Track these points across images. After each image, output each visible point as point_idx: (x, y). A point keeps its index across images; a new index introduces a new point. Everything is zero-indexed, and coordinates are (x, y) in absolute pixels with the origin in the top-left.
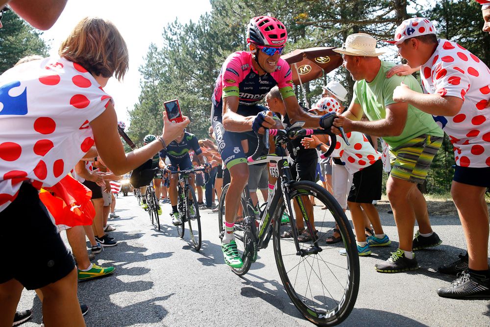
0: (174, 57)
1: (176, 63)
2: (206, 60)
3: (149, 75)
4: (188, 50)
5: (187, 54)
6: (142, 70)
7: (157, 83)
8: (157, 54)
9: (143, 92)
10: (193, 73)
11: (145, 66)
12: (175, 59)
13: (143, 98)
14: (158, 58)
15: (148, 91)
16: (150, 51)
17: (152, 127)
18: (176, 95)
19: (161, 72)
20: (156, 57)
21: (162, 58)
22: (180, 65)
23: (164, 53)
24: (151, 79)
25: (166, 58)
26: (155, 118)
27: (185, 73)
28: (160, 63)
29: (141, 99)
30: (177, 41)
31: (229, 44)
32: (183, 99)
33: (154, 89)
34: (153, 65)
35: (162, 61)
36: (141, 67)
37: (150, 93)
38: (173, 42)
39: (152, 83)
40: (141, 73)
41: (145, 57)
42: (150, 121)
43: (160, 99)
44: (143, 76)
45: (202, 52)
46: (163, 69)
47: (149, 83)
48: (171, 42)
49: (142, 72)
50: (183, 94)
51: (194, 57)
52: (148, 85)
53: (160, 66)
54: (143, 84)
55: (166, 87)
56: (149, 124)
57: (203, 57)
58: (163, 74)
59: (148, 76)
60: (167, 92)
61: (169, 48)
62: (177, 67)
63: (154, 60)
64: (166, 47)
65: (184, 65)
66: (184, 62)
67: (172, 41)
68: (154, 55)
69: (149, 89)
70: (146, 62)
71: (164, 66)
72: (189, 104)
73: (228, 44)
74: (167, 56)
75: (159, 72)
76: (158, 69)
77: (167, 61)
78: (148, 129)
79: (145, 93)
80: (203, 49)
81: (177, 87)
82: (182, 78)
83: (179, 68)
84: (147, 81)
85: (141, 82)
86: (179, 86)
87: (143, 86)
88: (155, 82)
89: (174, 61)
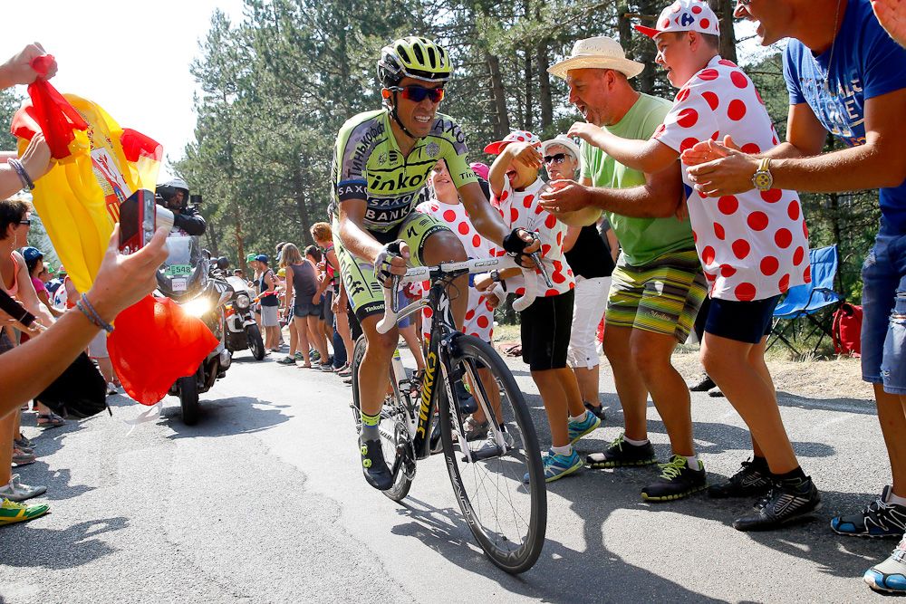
0: (264, 50)
1: (269, 60)
2: (332, 54)
3: (213, 82)
4: (293, 32)
5: (291, 42)
6: (198, 70)
8: (228, 36)
9: (200, 119)
10: (306, 82)
11: (205, 61)
12: (266, 53)
13: (203, 134)
14: (231, 45)
15: (212, 119)
16: (212, 27)
17: (224, 197)
18: (271, 129)
19: (239, 77)
20: (227, 42)
21: (241, 47)
22: (277, 64)
23: (244, 36)
24: (219, 92)
25: (249, 45)
26: (230, 177)
27: (290, 85)
28: (236, 58)
29: (200, 136)
30: (272, 9)
31: (383, 18)
32: (285, 138)
33: (224, 115)
34: (221, 61)
35: (240, 51)
36: (196, 65)
37: (217, 124)
38: (265, 11)
39: (221, 101)
40: (195, 77)
41: (204, 40)
42: (220, 184)
44: (201, 84)
45: (325, 36)
46: (244, 71)
48: (260, 10)
49: (197, 75)
50: (286, 127)
51: (308, 45)
52: (213, 105)
53: (235, 64)
54: (201, 104)
56: (217, 191)
57: (326, 46)
58: (244, 83)
59: (211, 85)
60: (251, 123)
61: (256, 24)
63: (224, 50)
64: (248, 20)
65: (285, 65)
67: (262, 8)
68: (222, 39)
69: (214, 115)
70: (207, 52)
71: (245, 63)
72: (299, 148)
73: (380, 18)
74: (251, 41)
75: (235, 76)
76: (233, 69)
77: (252, 53)
78: (215, 202)
79: (206, 123)
80: (326, 29)
81: (272, 113)
82: (281, 94)
83: (276, 71)
84: (210, 95)
85: (195, 100)
86: (277, 110)
87: (201, 108)
88: (227, 97)
89: (263, 56)
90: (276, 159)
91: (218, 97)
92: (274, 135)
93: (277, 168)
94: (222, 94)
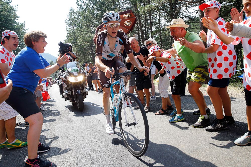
0: (83, 15)
1: (85, 18)
2: (100, 16)
3: (71, 24)
4: (90, 11)
5: (90, 13)
6: (67, 22)
7: (75, 28)
8: (74, 13)
9: (68, 33)
10: (93, 23)
11: (69, 20)
12: (84, 16)
13: (69, 37)
14: (75, 15)
15: (71, 33)
16: (70, 12)
18: (85, 34)
19: (77, 23)
21: (77, 16)
22: (87, 19)
23: (78, 13)
24: (72, 27)
25: (79, 15)
26: (75, 46)
27: (90, 23)
28: (76, 18)
29: (68, 37)
30: (84, 6)
32: (89, 36)
33: (74, 32)
34: (73, 19)
35: (77, 17)
36: (66, 20)
37: (72, 34)
38: (82, 7)
40: (66, 23)
41: (68, 15)
43: (77, 37)
44: (68, 25)
45: (98, 12)
47: (71, 29)
48: (81, 7)
49: (67, 23)
50: (89, 34)
51: (93, 14)
52: (71, 30)
54: (68, 29)
55: (80, 31)
57: (98, 14)
58: (78, 24)
59: (70, 25)
60: (80, 33)
62: (85, 20)
63: (73, 17)
64: (79, 9)
66: (88, 17)
67: (82, 6)
68: (73, 14)
69: (71, 32)
70: (69, 18)
71: (78, 20)
73: (111, 7)
74: (80, 14)
75: (76, 22)
76: (75, 21)
77: (80, 17)
80: (98, 10)
81: (86, 31)
82: (88, 26)
83: (86, 20)
84: (70, 27)
85: (67, 28)
86: (87, 30)
87: (68, 30)
88: (74, 28)
89: (83, 17)
90: (87, 41)
91: (72, 28)
92: (86, 36)
93: (87, 43)
94: (73, 27)
